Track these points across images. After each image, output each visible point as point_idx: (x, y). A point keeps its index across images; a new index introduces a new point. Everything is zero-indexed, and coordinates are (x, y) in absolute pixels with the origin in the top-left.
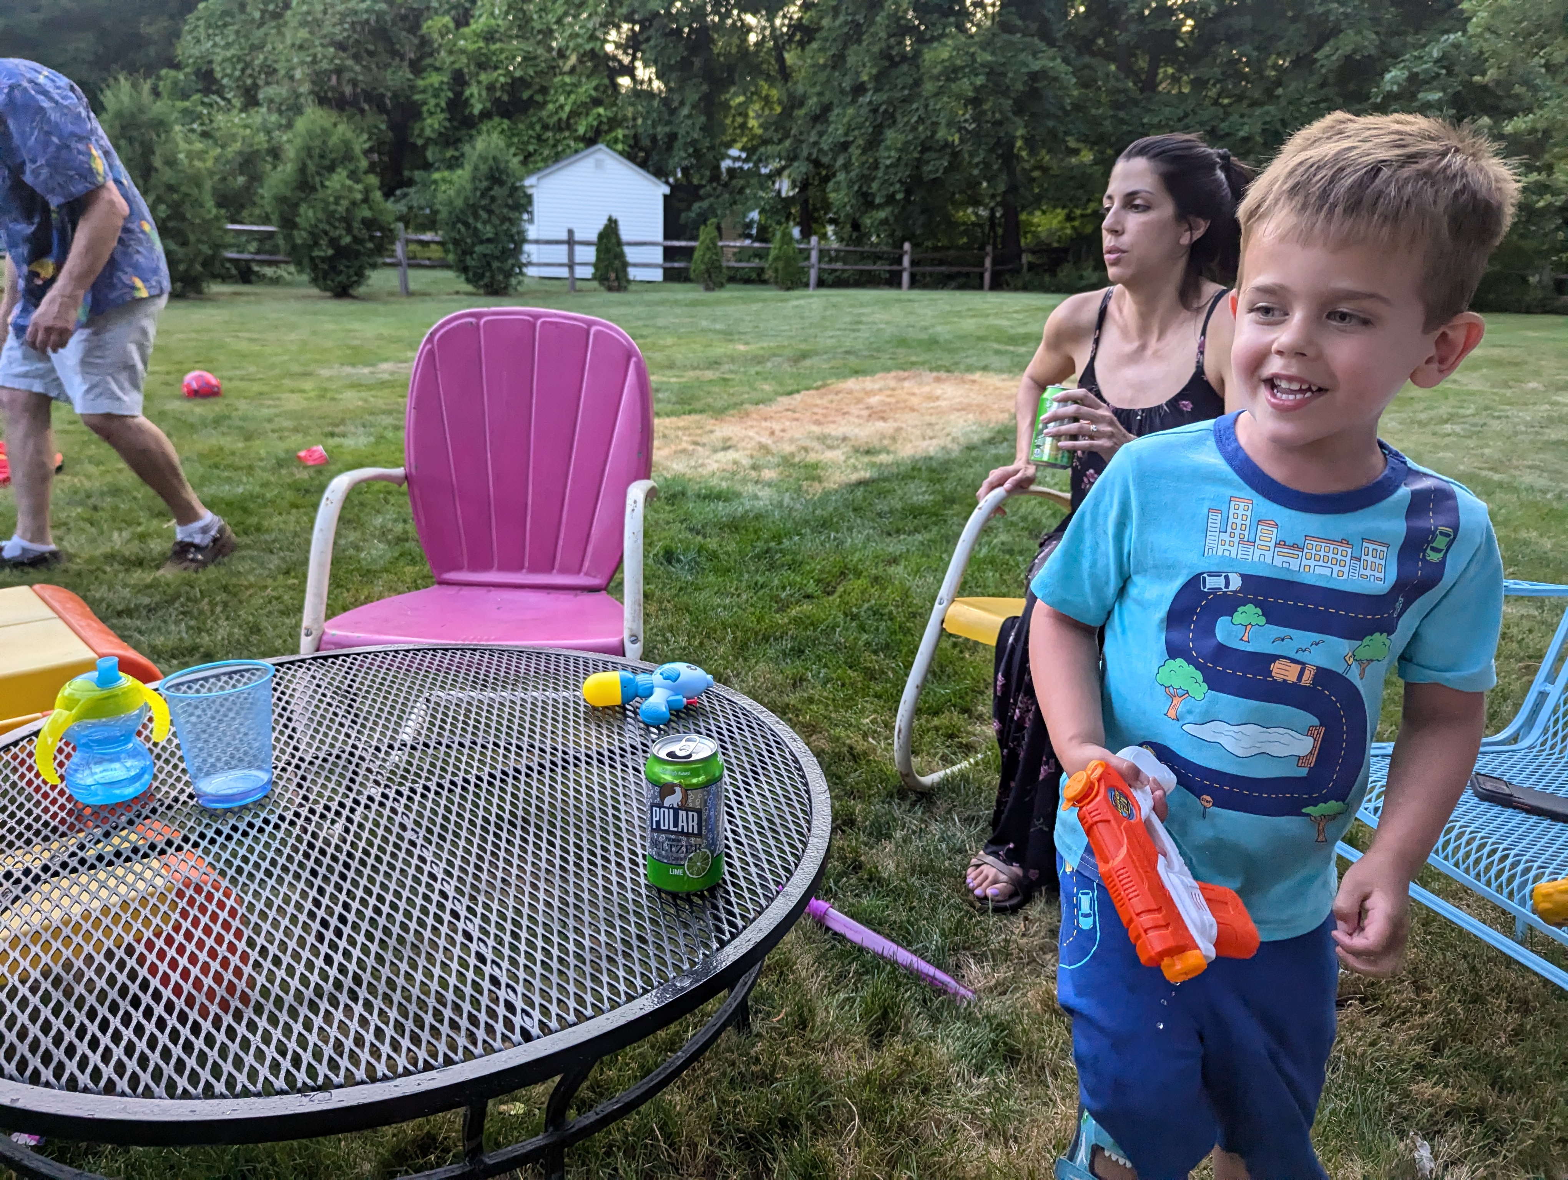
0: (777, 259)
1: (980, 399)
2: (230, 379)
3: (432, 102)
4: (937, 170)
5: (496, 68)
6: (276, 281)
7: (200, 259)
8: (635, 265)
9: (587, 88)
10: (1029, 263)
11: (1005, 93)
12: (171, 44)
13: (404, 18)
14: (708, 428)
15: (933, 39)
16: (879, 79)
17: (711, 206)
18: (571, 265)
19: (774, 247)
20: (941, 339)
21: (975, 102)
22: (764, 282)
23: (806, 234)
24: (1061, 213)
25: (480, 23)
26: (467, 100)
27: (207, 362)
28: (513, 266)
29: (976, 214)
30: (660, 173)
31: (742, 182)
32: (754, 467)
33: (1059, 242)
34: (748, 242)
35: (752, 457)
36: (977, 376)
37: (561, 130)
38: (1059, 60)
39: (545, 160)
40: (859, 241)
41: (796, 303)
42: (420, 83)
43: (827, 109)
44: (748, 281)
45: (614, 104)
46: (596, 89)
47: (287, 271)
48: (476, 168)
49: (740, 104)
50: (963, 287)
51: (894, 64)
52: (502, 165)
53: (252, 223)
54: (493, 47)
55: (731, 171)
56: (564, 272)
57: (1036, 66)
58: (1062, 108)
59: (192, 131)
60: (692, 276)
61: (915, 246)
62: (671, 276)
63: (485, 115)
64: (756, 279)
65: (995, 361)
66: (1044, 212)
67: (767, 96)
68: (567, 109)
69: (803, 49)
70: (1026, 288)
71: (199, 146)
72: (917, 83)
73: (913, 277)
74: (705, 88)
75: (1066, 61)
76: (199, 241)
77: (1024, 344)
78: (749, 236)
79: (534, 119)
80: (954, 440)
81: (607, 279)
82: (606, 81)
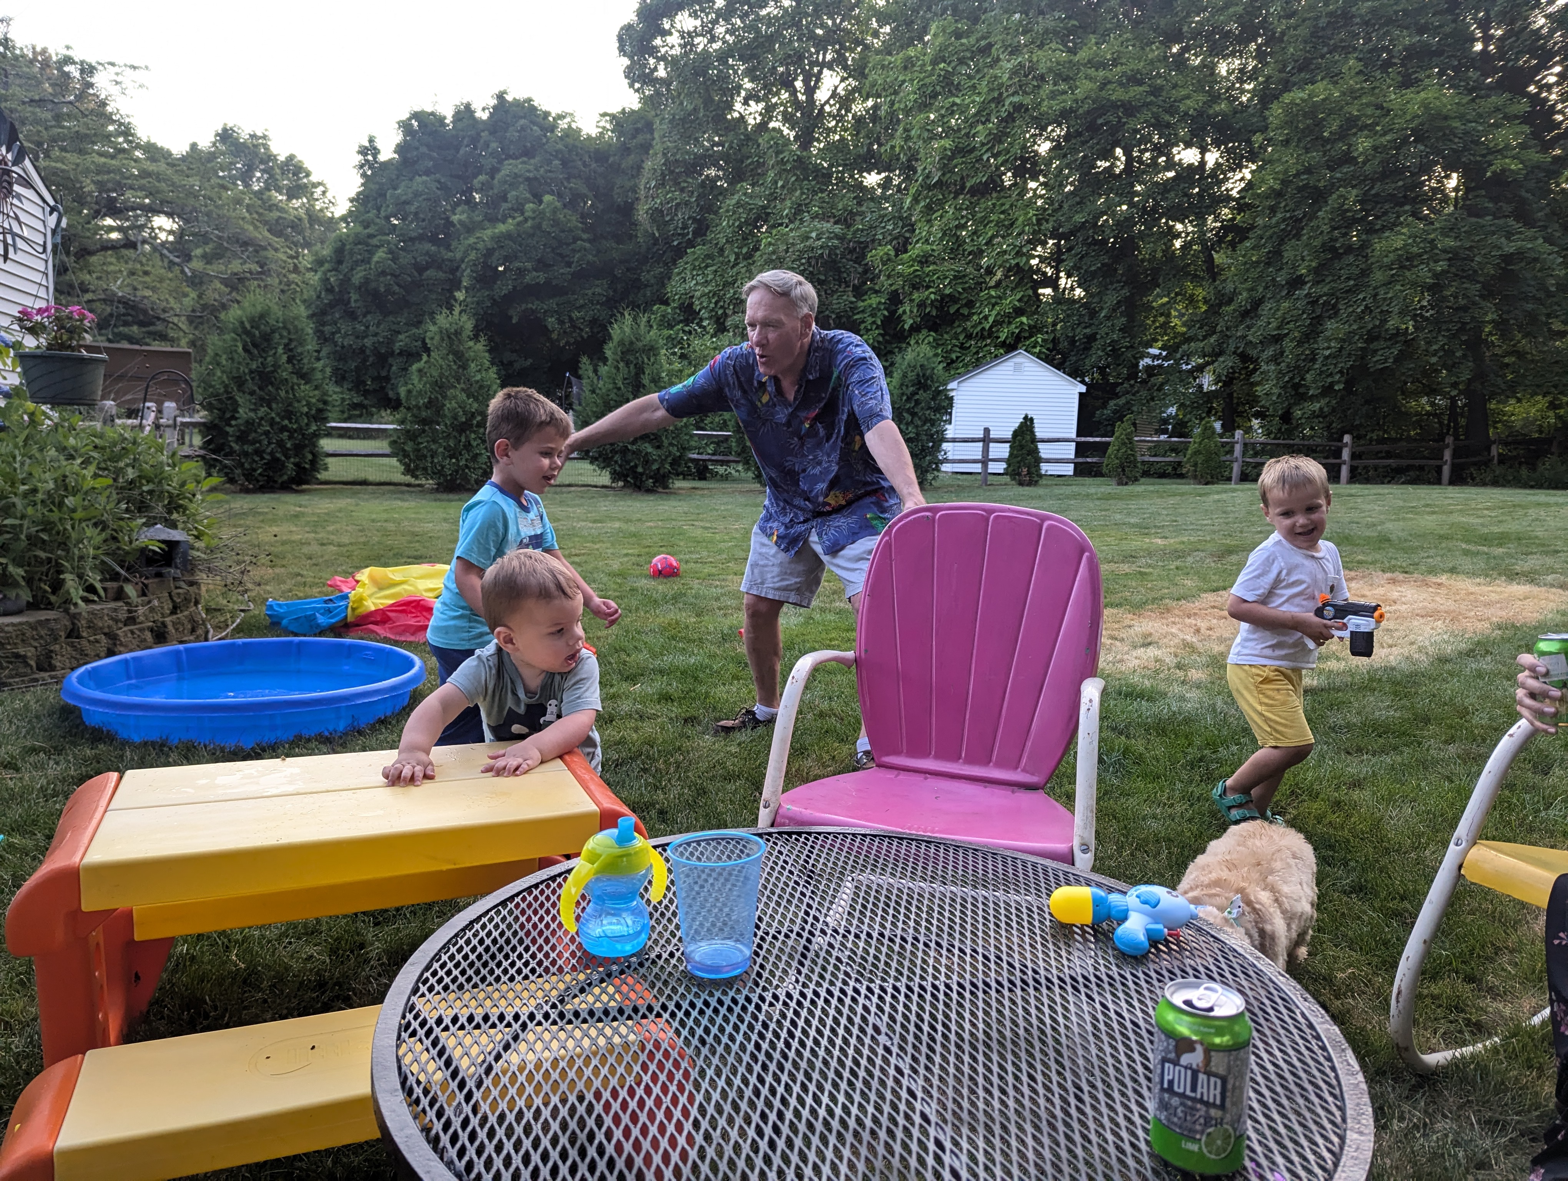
0: (1197, 453)
1: (1450, 605)
2: (687, 562)
3: (870, 320)
4: (1386, 361)
5: (928, 287)
6: (726, 478)
7: (669, 460)
8: (1048, 461)
9: (1012, 300)
10: (1500, 455)
11: (1472, 279)
12: (664, 286)
13: (852, 251)
14: (1127, 622)
15: (1383, 229)
16: (1317, 272)
17: (1128, 403)
18: (985, 461)
19: (1194, 441)
20: (1393, 537)
21: (1435, 289)
22: (1181, 476)
23: (1229, 427)
24: (1542, 402)
25: (917, 249)
26: (900, 316)
27: (670, 547)
28: (930, 463)
29: (1433, 404)
30: (1075, 373)
31: (1161, 379)
32: (1179, 666)
33: (1541, 432)
34: (1163, 437)
35: (1176, 656)
36: (1443, 578)
37: (983, 338)
38: (1541, 241)
39: (966, 366)
40: (1289, 434)
41: (1216, 497)
42: (861, 304)
43: (1257, 304)
44: (1163, 475)
45: (1036, 312)
46: (1019, 300)
47: (737, 470)
48: (905, 376)
49: (1163, 305)
50: (1415, 481)
51: (1336, 255)
52: (928, 372)
53: (712, 429)
54: (927, 270)
55: (1148, 368)
56: (977, 468)
57: (1510, 248)
58: (1543, 287)
59: (674, 354)
60: (1105, 470)
61: (1356, 438)
62: (1081, 470)
63: (915, 329)
64: (1175, 473)
65: (1466, 563)
66: (1519, 400)
67: (1192, 295)
68: (991, 320)
69: (1234, 250)
70: (1496, 483)
71: (677, 366)
72: (1365, 273)
73: (1353, 470)
74: (1125, 292)
75: (1548, 240)
76: (671, 444)
77: (1500, 545)
78: (1165, 431)
79: (959, 330)
80: (1420, 650)
81: (1019, 474)
82: (1030, 292)
